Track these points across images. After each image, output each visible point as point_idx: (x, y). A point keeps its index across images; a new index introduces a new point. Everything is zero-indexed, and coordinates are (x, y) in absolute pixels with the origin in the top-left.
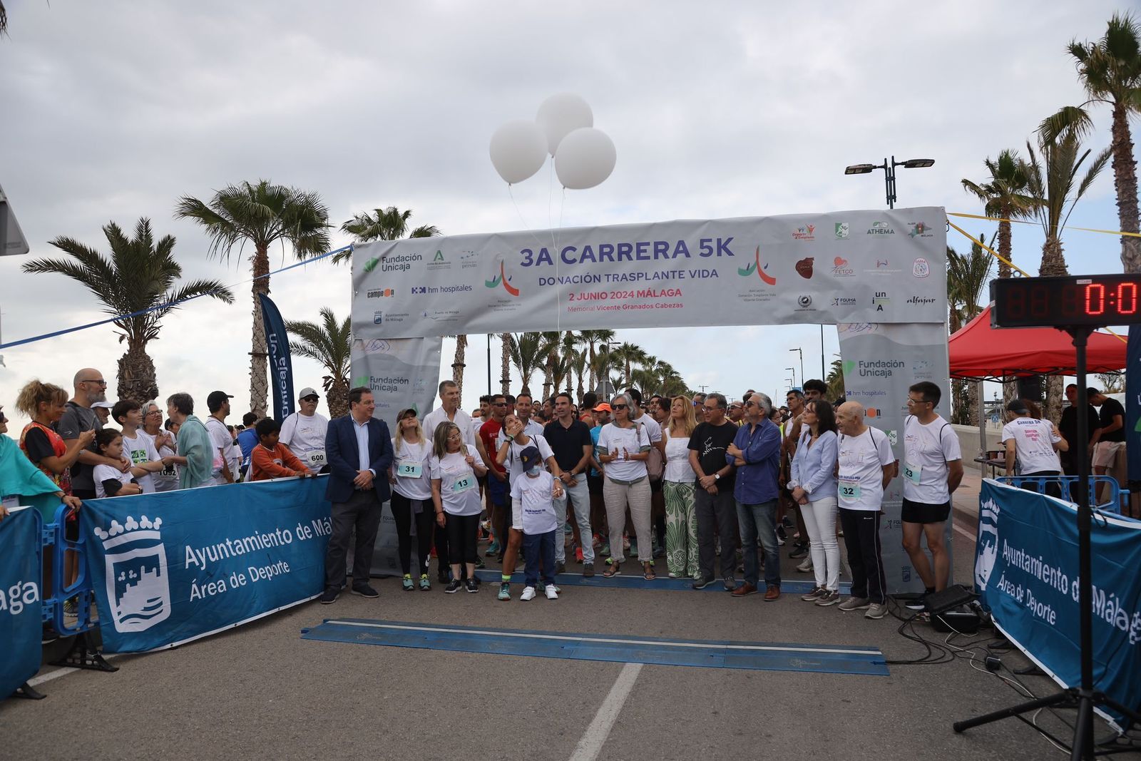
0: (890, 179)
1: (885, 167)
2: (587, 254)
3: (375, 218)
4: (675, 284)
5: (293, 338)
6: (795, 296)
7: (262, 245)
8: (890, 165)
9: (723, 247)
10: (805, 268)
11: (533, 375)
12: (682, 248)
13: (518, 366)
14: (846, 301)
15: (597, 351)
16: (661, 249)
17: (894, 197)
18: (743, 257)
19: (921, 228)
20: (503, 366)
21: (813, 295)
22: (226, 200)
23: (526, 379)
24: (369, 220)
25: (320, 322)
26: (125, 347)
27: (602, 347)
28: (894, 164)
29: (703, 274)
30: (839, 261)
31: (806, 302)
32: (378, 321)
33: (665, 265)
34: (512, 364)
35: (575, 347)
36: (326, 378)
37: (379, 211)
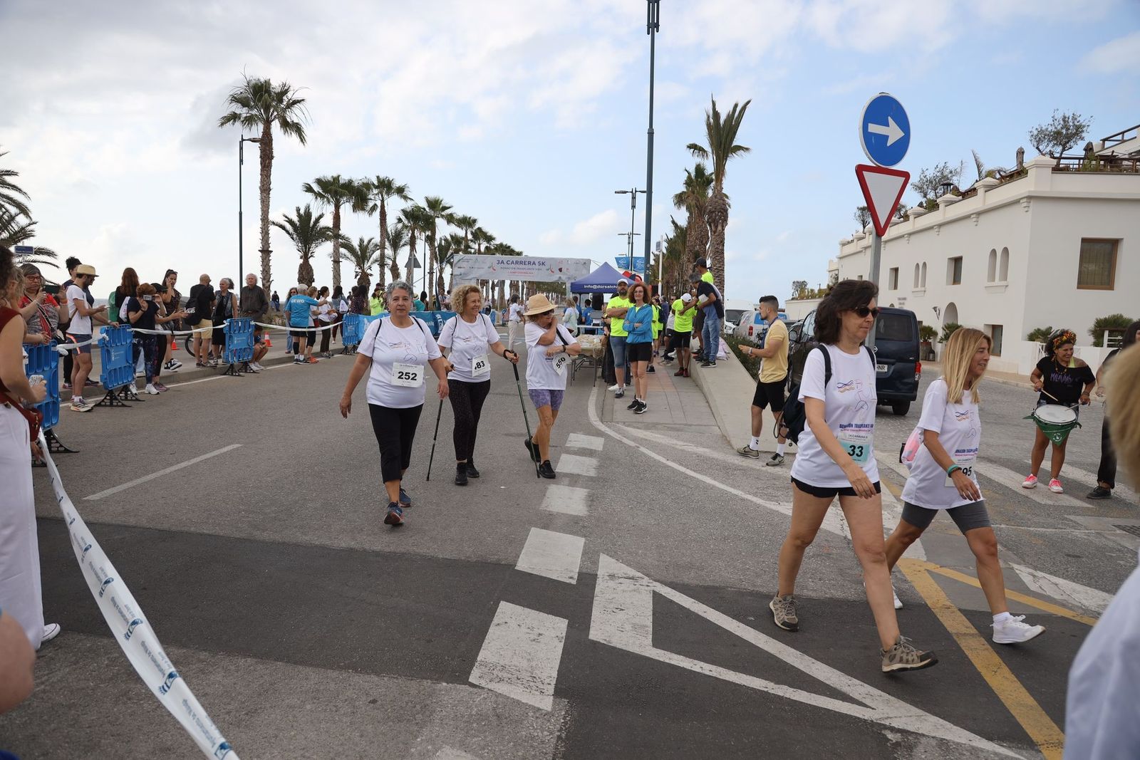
0: (634, 198)
1: (632, 192)
2: (513, 262)
3: (376, 183)
4: (532, 271)
5: (342, 250)
6: (558, 276)
7: (337, 207)
8: (634, 192)
9: (543, 264)
10: (560, 270)
11: (446, 268)
12: (534, 263)
13: (437, 262)
14: (569, 278)
15: (483, 249)
16: (529, 263)
17: (635, 207)
18: (547, 267)
19: (585, 263)
20: (430, 263)
21: (562, 276)
22: (319, 181)
23: (441, 271)
24: (374, 184)
25: (356, 244)
26: (301, 261)
27: (487, 247)
28: (636, 191)
29: (539, 269)
30: (567, 269)
31: (560, 277)
32: (461, 275)
33: (530, 266)
34: (435, 264)
35: (469, 250)
36: (356, 272)
37: (378, 177)
